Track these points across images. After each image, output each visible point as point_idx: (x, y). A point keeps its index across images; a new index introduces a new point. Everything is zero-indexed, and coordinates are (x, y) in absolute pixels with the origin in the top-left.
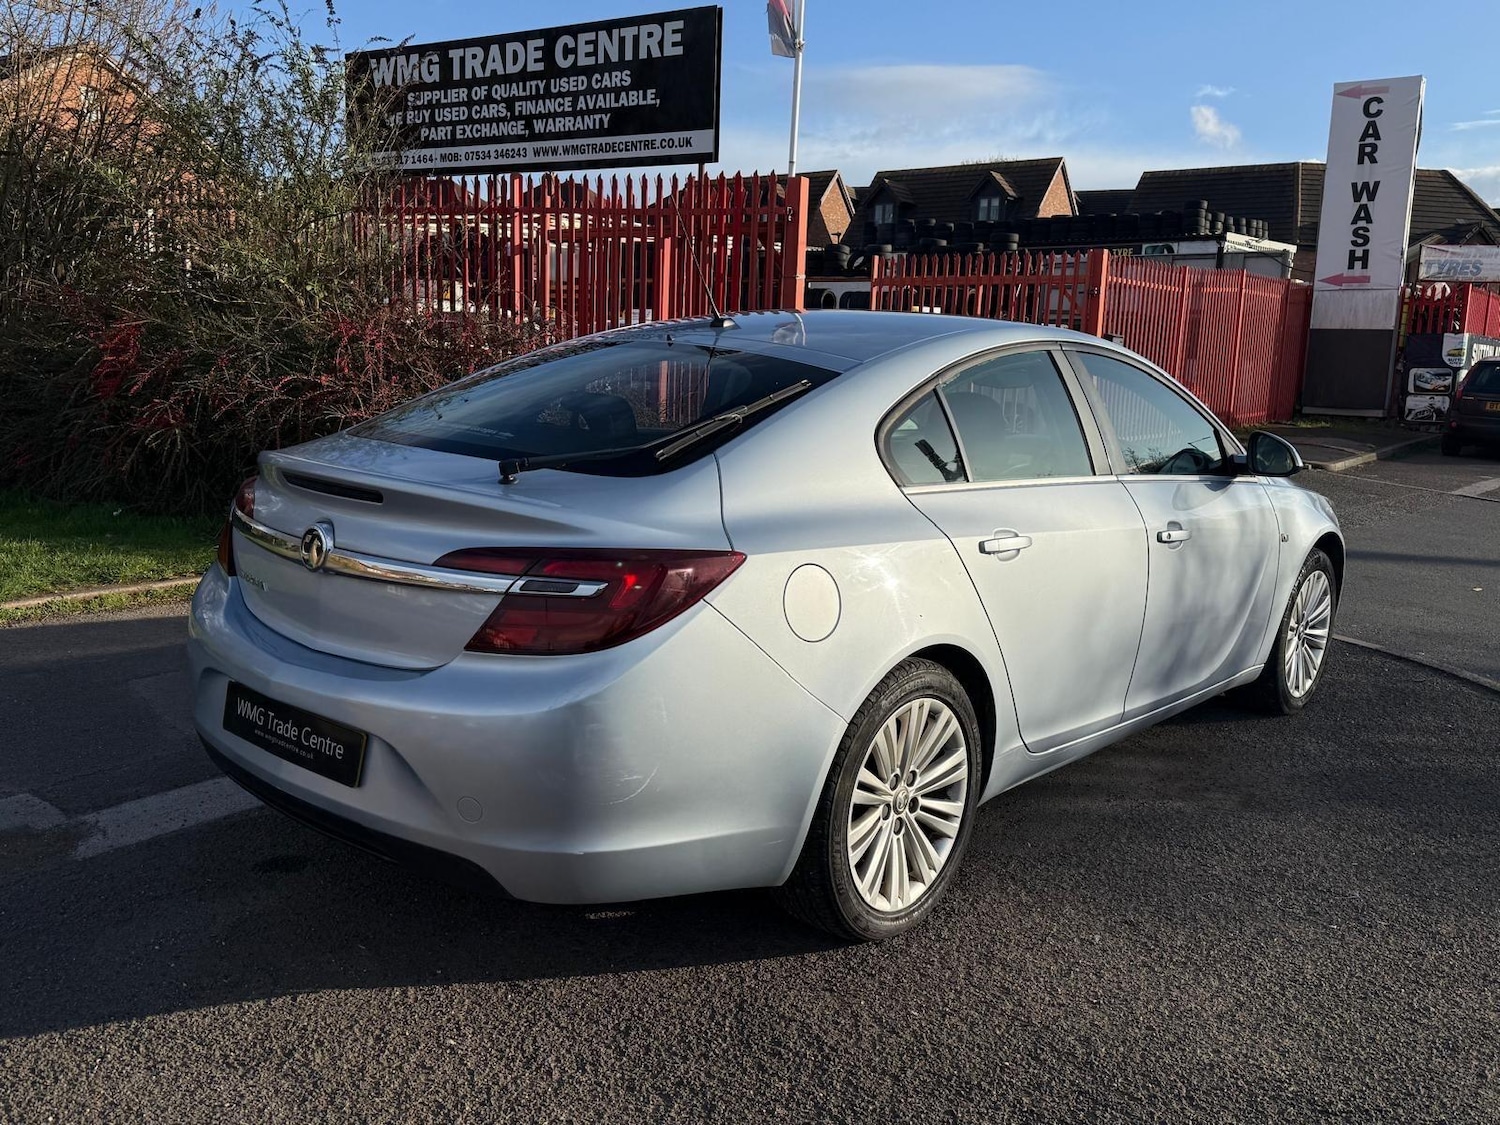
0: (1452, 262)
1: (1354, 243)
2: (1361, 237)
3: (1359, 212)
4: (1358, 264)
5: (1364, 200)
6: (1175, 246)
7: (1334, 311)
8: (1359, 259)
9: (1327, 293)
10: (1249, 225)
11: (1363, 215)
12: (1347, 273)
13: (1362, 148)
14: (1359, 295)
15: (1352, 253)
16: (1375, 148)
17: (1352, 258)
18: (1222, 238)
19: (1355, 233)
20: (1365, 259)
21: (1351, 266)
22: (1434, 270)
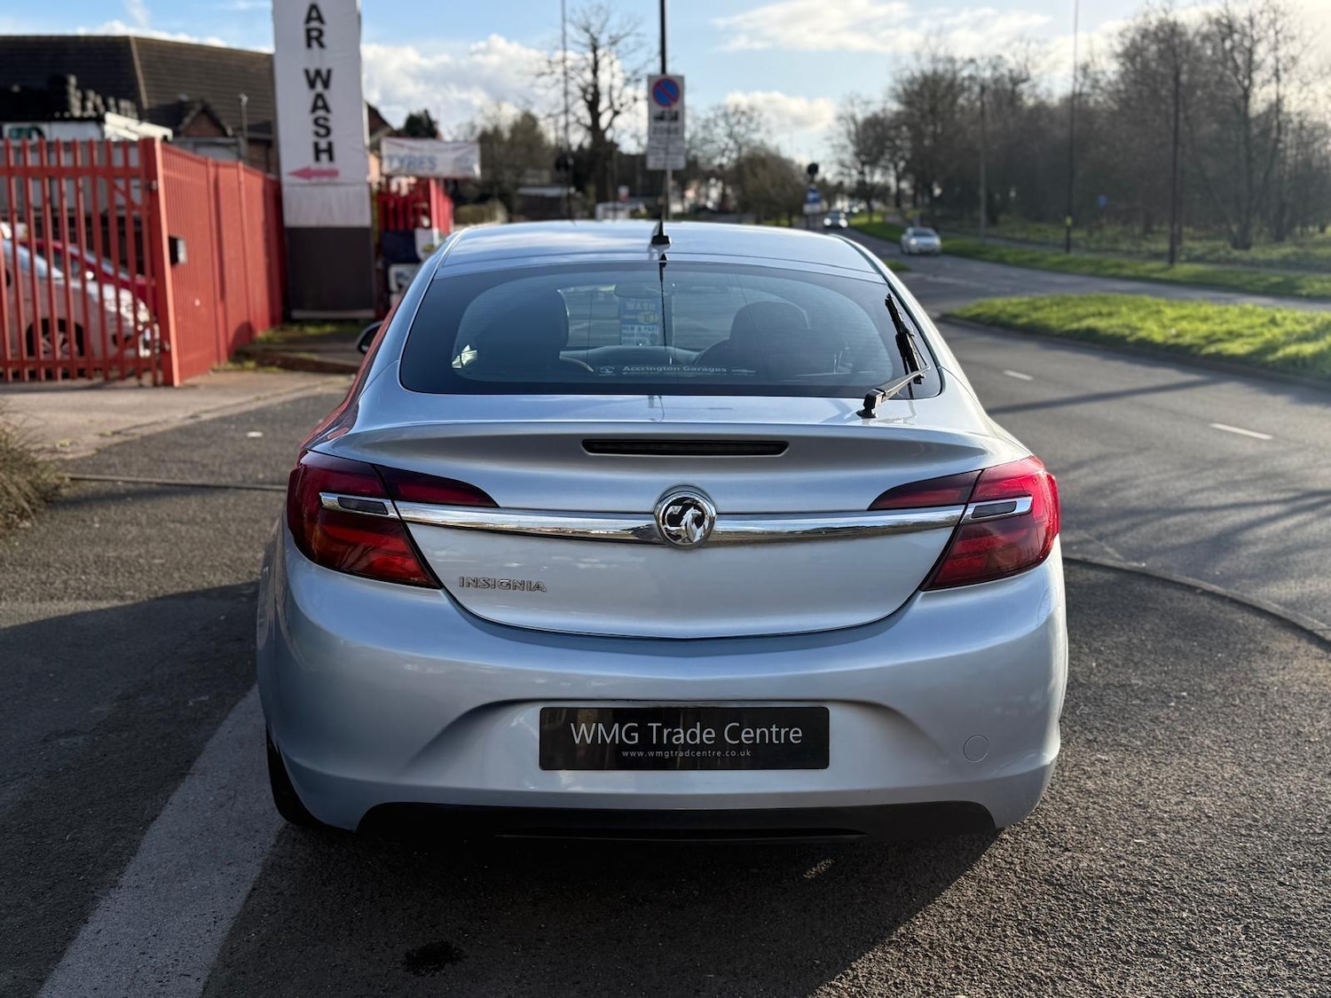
0: (410, 157)
1: (317, 134)
2: (322, 127)
3: (315, 103)
4: (324, 157)
5: (319, 88)
6: (45, 127)
7: (306, 208)
8: (324, 151)
9: (298, 189)
10: (117, 105)
11: (320, 104)
12: (313, 165)
13: (308, 31)
14: (331, 190)
15: (316, 145)
16: (321, 33)
17: (317, 151)
18: (100, 120)
19: (316, 122)
20: (330, 150)
21: (317, 158)
22: (396, 164)
